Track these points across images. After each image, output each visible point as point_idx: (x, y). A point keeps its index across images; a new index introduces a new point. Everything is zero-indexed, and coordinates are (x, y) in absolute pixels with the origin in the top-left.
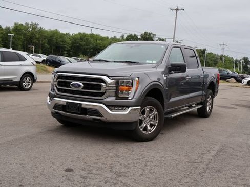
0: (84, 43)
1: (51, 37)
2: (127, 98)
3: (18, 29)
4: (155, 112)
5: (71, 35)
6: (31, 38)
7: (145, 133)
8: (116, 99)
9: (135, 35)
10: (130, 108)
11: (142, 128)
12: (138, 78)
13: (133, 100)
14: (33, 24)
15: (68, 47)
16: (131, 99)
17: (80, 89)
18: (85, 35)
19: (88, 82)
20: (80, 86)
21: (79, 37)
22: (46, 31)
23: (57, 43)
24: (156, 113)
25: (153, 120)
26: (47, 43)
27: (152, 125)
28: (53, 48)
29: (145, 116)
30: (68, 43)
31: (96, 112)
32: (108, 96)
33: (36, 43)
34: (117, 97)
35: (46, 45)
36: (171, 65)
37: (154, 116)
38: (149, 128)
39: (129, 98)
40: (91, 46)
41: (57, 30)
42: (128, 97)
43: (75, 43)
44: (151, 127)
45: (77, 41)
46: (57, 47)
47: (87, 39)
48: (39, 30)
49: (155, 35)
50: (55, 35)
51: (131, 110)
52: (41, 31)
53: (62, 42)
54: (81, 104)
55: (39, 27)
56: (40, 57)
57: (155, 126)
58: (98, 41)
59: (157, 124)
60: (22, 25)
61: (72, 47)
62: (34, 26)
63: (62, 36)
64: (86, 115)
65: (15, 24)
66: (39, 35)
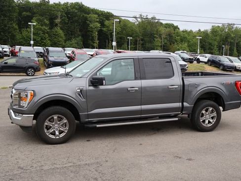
3: (215, 31)
10: (23, 115)
12: (33, 91)
13: (26, 109)
24: (66, 121)
25: (62, 127)
29: (54, 123)
37: (65, 124)
39: (24, 107)
48: (235, 30)
52: (237, 31)
55: (235, 27)
60: (219, 27)
62: (230, 27)
65: (213, 26)
66: (234, 34)
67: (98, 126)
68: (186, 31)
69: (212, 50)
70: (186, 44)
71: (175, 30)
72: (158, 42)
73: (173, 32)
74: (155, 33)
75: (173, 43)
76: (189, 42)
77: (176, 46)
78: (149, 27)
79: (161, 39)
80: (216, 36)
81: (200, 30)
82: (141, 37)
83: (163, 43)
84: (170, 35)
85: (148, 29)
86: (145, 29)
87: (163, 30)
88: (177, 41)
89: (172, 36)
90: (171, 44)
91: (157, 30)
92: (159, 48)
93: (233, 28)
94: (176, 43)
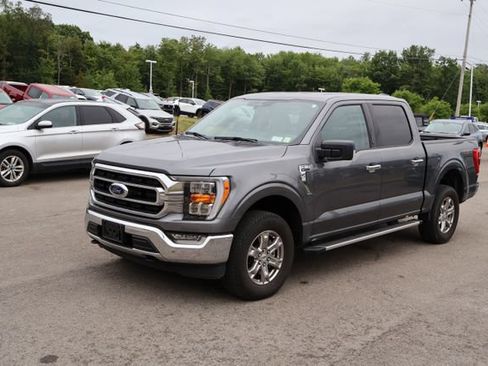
0: (290, 71)
1: (228, 62)
2: (204, 218)
3: (168, 50)
4: (278, 242)
5: (266, 56)
6: (191, 65)
7: (258, 282)
8: (183, 219)
9: (391, 53)
10: (209, 238)
11: (252, 273)
12: (228, 177)
13: (216, 221)
14: (195, 39)
15: (259, 81)
16: (214, 219)
17: (123, 197)
18: (292, 55)
19: (136, 185)
20: (122, 191)
21: (281, 60)
22: (219, 52)
23: (238, 73)
24: (280, 244)
25: (273, 257)
26: (221, 74)
27: (270, 268)
28: (232, 82)
29: (260, 249)
30: (259, 74)
31: (146, 243)
32: (169, 213)
33: (199, 75)
34: (187, 216)
35: (218, 77)
36: (323, 146)
37: (276, 251)
38: (266, 273)
39: (208, 218)
40: (302, 76)
41: (239, 48)
42: (206, 216)
43: (272, 73)
44: (270, 271)
45: (276, 68)
46: (239, 82)
47: (296, 65)
48: (206, 50)
49: (433, 51)
50: (236, 58)
51: (212, 240)
52: (211, 52)
53: (249, 71)
54: (123, 226)
55: (205, 43)
56: (193, 104)
57: (276, 268)
58: (317, 68)
59: (280, 266)
60: (176, 41)
61: (266, 80)
62: (197, 43)
63: (248, 59)
64: (132, 247)
65: (164, 40)
66: (205, 59)
67: (328, 248)
68: (109, 45)
69: (164, 88)
70: (111, 74)
71: (84, 42)
72: (48, 65)
73: (81, 45)
74: (39, 44)
75: (84, 70)
76: (116, 69)
77: (89, 77)
78: (25, 30)
79: (56, 60)
80: (171, 60)
81: (137, 46)
82: (6, 53)
83: (60, 69)
84: (74, 52)
85: (21, 33)
86: (15, 34)
87: (57, 40)
88: (89, 66)
89: (79, 55)
90: (77, 73)
91: (45, 38)
92: (51, 79)
93: (202, 46)
94: (88, 71)
